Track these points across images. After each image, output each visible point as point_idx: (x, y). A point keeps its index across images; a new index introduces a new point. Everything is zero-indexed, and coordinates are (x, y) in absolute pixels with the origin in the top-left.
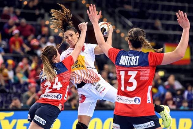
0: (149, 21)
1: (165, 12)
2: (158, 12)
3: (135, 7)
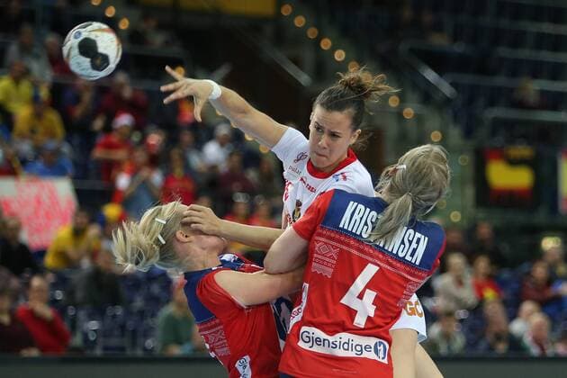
0: (500, 81)
1: (547, 56)
2: (525, 53)
3: (456, 37)
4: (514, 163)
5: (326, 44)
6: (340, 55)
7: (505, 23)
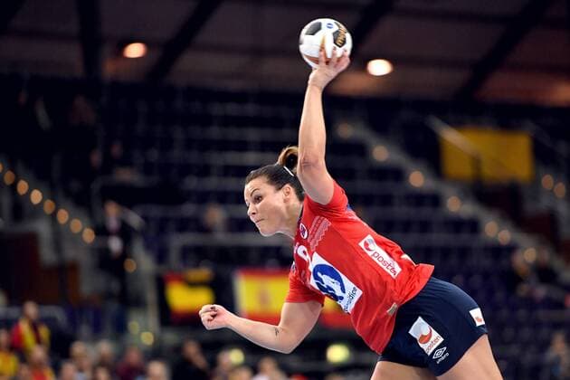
2: (212, 183)
4: (193, 285)
5: (23, 187)
6: (36, 197)
7: (194, 157)
